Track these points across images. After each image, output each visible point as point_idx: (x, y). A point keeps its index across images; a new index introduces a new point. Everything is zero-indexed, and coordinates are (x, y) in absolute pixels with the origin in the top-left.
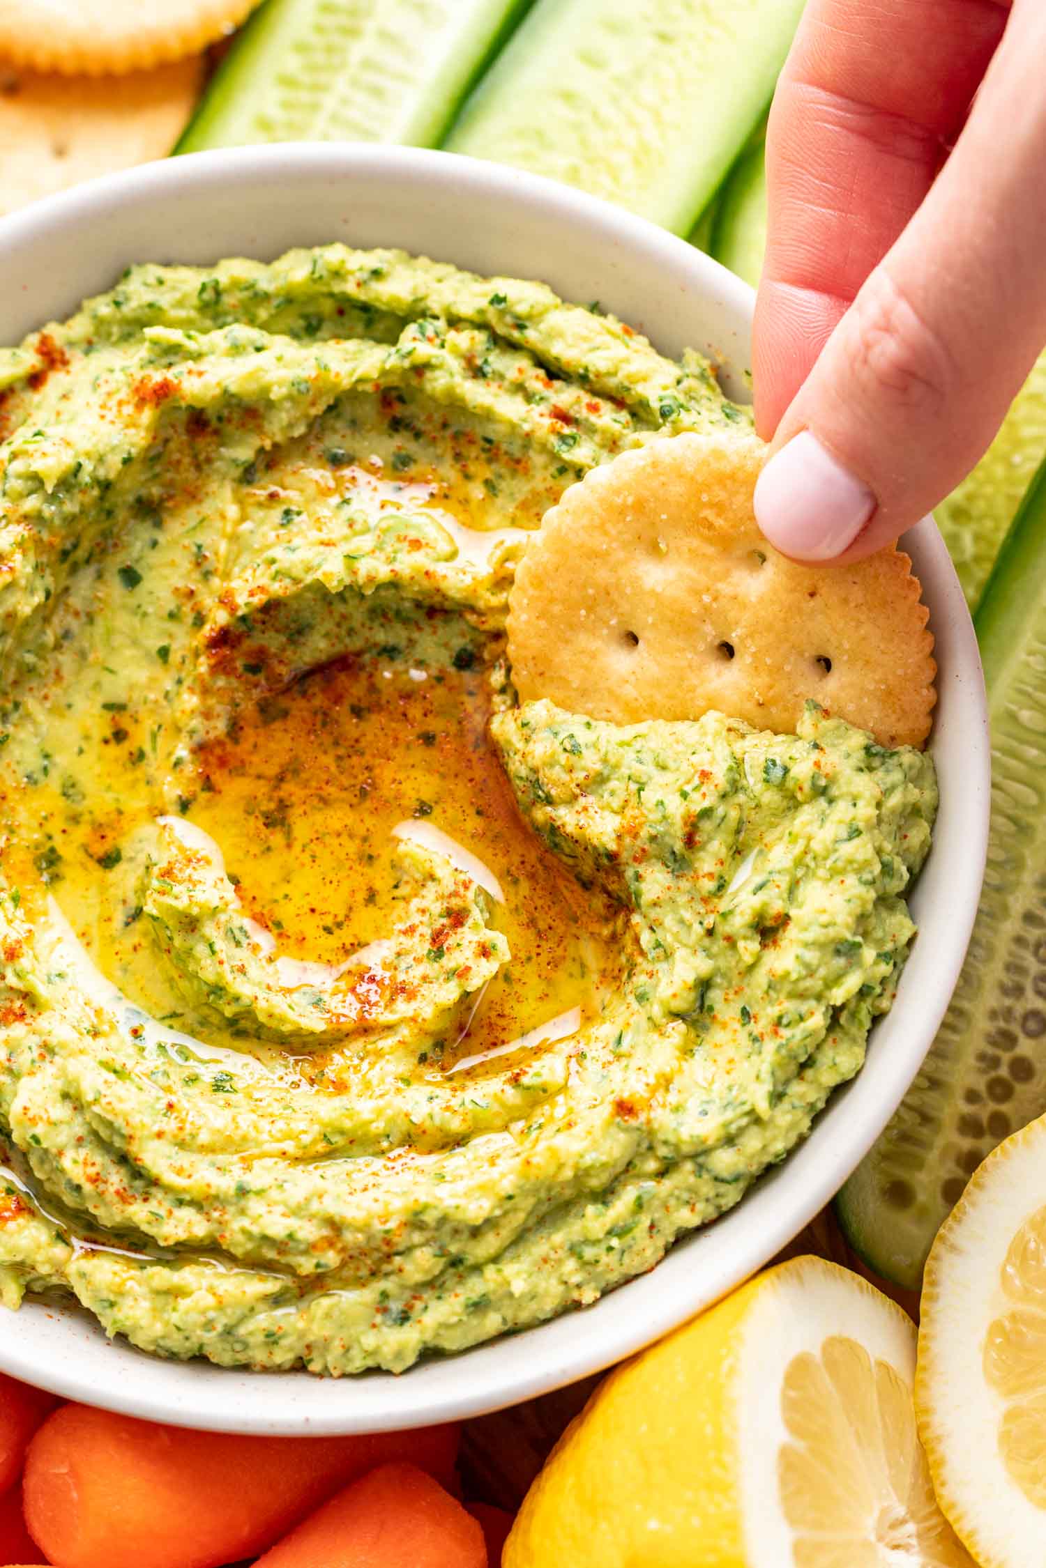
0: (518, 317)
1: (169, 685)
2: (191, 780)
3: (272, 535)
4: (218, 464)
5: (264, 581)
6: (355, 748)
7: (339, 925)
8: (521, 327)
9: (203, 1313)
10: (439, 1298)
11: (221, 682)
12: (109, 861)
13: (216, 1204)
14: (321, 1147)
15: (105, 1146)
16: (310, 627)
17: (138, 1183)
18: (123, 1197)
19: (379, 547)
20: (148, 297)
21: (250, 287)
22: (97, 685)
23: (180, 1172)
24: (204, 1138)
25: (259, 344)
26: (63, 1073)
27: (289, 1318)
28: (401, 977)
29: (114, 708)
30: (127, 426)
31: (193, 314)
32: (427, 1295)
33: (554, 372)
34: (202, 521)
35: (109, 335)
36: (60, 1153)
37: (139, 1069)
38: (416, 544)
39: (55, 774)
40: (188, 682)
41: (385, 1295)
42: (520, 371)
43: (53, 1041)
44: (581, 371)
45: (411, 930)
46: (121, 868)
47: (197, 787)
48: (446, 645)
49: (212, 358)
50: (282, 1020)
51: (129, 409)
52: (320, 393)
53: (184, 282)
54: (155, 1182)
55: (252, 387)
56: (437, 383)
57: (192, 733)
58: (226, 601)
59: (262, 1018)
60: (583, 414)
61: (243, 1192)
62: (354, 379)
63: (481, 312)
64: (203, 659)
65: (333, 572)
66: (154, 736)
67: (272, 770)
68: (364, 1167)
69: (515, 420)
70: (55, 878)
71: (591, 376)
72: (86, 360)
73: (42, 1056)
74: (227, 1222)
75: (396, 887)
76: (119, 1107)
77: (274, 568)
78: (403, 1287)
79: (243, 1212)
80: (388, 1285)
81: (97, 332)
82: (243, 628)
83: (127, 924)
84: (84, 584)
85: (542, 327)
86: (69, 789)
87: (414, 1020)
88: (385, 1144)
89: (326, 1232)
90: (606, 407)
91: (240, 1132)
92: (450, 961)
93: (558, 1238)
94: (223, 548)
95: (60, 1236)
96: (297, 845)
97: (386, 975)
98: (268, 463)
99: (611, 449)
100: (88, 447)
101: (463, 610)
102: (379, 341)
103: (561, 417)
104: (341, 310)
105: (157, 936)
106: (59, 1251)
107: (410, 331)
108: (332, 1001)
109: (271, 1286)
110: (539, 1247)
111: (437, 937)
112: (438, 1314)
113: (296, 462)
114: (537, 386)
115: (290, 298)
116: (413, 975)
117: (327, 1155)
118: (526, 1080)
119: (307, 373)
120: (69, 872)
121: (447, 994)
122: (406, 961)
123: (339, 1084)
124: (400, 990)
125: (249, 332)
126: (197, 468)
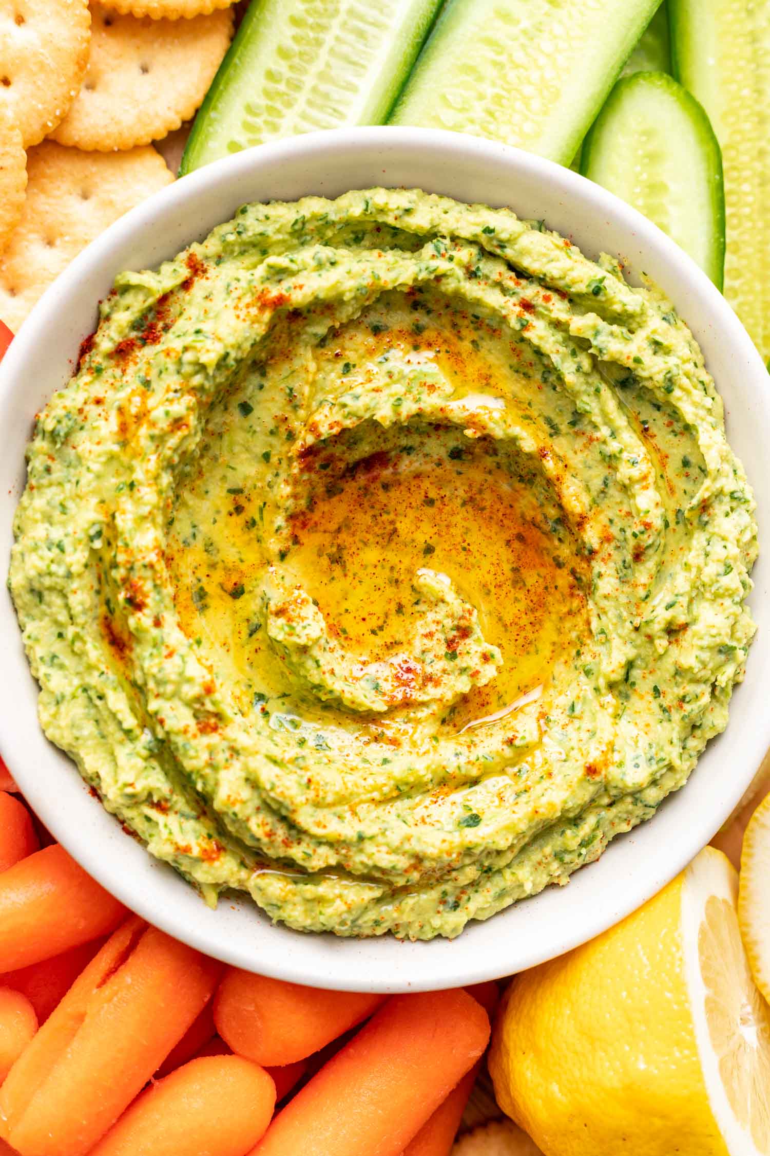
0: (500, 241)
1: (269, 477)
2: (287, 539)
3: (339, 382)
4: (304, 337)
5: (338, 417)
6: (384, 509)
7: (381, 628)
8: (502, 247)
9: (340, 915)
10: (476, 891)
11: (305, 476)
12: (237, 592)
13: (344, 845)
14: (395, 794)
15: (274, 813)
16: (361, 439)
17: (294, 832)
18: (287, 843)
19: (409, 391)
20: (259, 228)
21: (324, 218)
22: (224, 478)
23: (318, 824)
24: (330, 799)
25: (333, 261)
26: (246, 767)
27: (389, 912)
28: (429, 670)
29: (236, 492)
30: (253, 323)
31: (287, 237)
32: (470, 891)
33: (521, 274)
34: (293, 372)
35: (232, 252)
36: (248, 819)
37: (287, 756)
38: (432, 388)
39: (199, 537)
40: (283, 476)
41: (445, 893)
42: (500, 274)
43: (238, 746)
44: (542, 276)
45: (430, 635)
46: (246, 596)
47: (290, 543)
48: (445, 445)
49: (305, 273)
50: (360, 705)
51: (254, 311)
52: (373, 292)
53: (280, 217)
54: (305, 832)
55: (332, 294)
56: (449, 286)
57: (286, 509)
58: (313, 429)
59: (346, 703)
60: (539, 302)
61: (361, 838)
62: (396, 284)
63: (476, 235)
64: (295, 464)
65: (385, 414)
66: (261, 510)
67: (333, 526)
68: (422, 805)
69: (497, 307)
70: (204, 607)
71: (548, 279)
72: (218, 269)
73: (232, 756)
74: (351, 857)
75: (417, 603)
76: (287, 793)
77: (346, 410)
78: (456, 888)
79: (361, 851)
80: (448, 887)
81: (225, 251)
82: (322, 445)
83: (251, 635)
84: (218, 418)
85: (516, 247)
86: (209, 547)
87: (441, 700)
88: (430, 786)
89: (412, 861)
90: (555, 297)
91: (349, 791)
92: (461, 662)
93: (548, 850)
94: (307, 390)
95: (243, 864)
96: (350, 574)
97: (418, 667)
98: (335, 333)
99: (557, 325)
100: (231, 340)
101: (460, 428)
102: (403, 249)
103: (527, 306)
104: (379, 228)
105: (273, 645)
106: (243, 874)
107: (429, 249)
108: (386, 687)
109: (378, 893)
110: (536, 856)
111: (450, 643)
112: (477, 903)
113: (352, 332)
114: (510, 284)
115: (347, 223)
116: (436, 668)
117: (398, 797)
118: (517, 742)
119: (366, 281)
120: (213, 602)
121: (463, 685)
122: (429, 657)
123: (394, 742)
124: (429, 679)
125: (326, 252)
126: (291, 340)
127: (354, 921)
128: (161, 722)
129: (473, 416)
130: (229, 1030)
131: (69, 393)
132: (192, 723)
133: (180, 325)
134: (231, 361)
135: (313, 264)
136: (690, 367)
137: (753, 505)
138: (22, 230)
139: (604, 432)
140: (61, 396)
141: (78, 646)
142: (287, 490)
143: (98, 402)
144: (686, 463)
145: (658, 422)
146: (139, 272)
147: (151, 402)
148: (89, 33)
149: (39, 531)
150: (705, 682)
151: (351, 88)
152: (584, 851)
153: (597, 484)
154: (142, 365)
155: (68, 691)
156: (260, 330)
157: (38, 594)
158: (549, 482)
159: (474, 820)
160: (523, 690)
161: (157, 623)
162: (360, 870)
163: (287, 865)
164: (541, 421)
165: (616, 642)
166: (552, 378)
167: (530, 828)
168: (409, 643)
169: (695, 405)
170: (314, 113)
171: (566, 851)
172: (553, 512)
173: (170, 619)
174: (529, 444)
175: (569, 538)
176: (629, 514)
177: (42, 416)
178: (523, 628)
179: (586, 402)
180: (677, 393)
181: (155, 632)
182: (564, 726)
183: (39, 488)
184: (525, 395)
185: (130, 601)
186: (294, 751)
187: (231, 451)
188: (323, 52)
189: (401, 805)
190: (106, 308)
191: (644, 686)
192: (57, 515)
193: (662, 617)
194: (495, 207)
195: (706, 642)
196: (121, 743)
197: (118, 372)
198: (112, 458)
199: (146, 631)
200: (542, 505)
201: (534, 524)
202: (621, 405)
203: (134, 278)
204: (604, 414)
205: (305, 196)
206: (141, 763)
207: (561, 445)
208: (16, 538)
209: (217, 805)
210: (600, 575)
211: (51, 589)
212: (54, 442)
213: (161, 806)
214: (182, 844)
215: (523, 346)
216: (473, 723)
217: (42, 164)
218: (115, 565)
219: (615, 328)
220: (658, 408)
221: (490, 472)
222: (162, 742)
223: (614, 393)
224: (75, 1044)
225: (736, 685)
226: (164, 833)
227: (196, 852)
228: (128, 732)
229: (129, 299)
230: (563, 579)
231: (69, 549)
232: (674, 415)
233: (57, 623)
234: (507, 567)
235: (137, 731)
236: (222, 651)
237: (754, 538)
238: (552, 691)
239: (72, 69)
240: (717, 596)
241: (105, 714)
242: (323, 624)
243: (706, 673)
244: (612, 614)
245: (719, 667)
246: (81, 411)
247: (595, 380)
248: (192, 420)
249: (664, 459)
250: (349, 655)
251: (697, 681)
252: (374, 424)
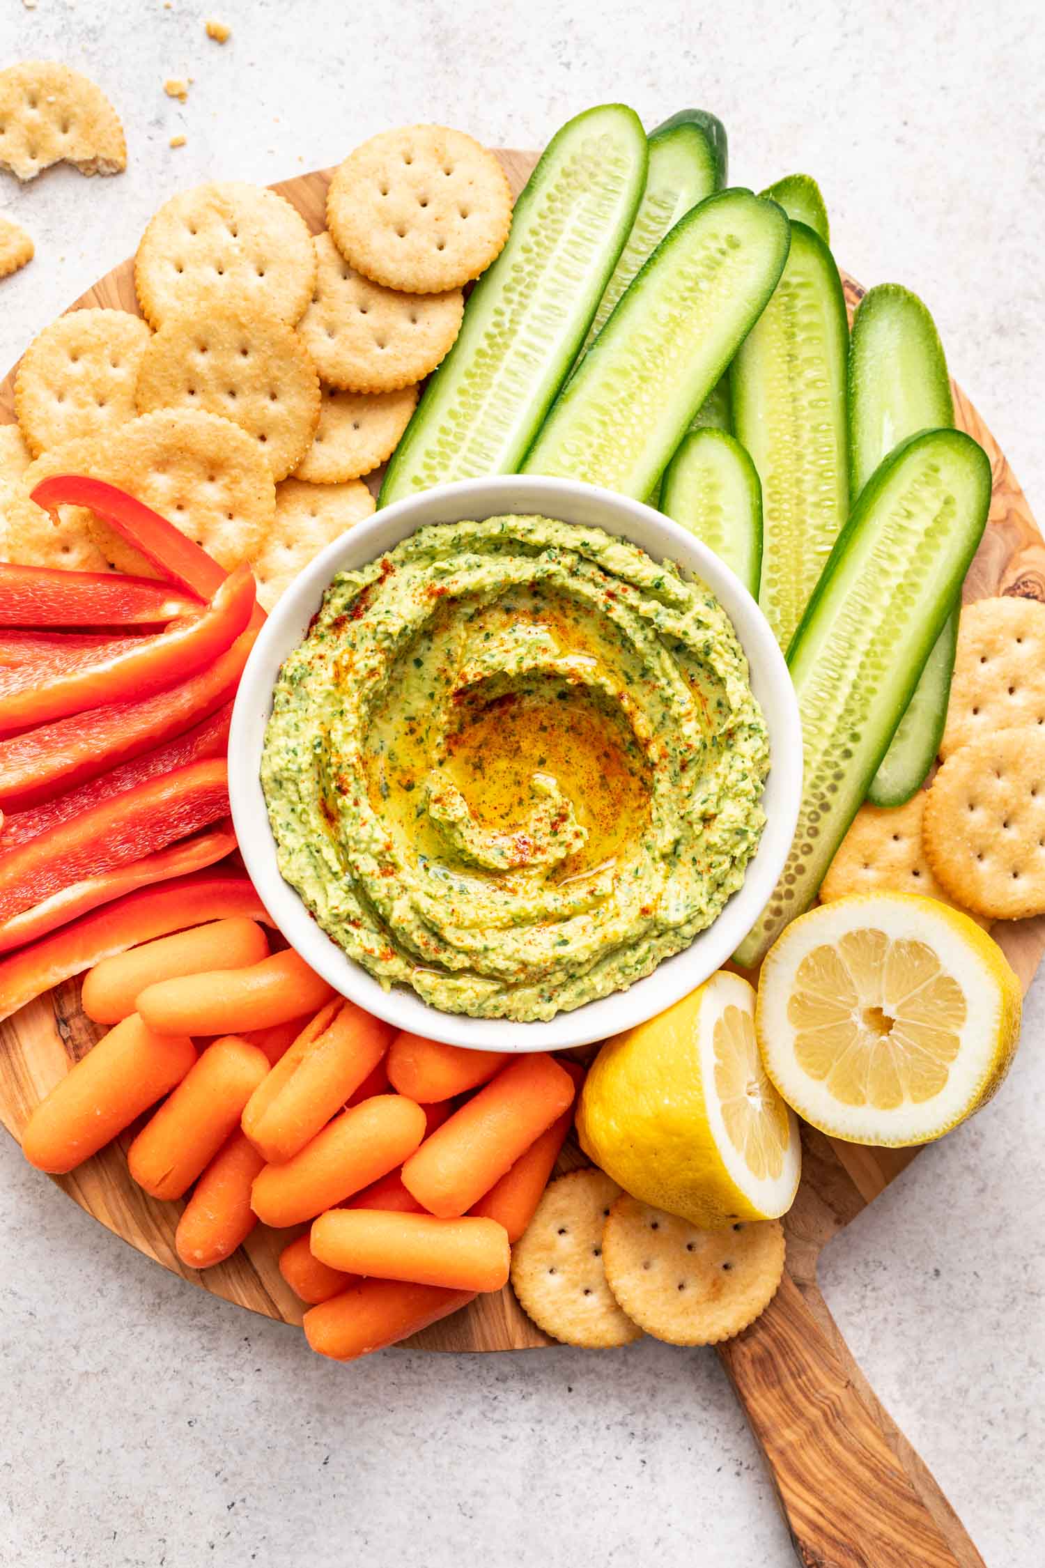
0: (593, 551)
1: (433, 710)
2: (444, 752)
3: (482, 645)
4: (459, 615)
5: (480, 670)
6: (512, 733)
7: (507, 814)
8: (594, 555)
9: (471, 999)
10: (565, 990)
11: (458, 709)
12: (409, 787)
13: (475, 954)
14: (511, 924)
15: (429, 930)
16: (496, 685)
17: (442, 943)
18: (437, 951)
19: (529, 652)
20: (430, 543)
21: (474, 535)
22: (403, 709)
23: (458, 939)
24: (467, 923)
25: (479, 564)
26: (411, 898)
27: (504, 1000)
28: (538, 843)
29: (411, 719)
30: (424, 606)
31: (448, 549)
32: (560, 990)
33: (607, 573)
34: (451, 638)
35: (412, 558)
36: (412, 933)
37: (440, 895)
38: (545, 650)
39: (385, 749)
40: (442, 709)
41: (542, 990)
42: (593, 573)
43: (406, 885)
44: (622, 575)
45: (540, 820)
46: (415, 790)
47: (447, 754)
48: (554, 690)
49: (459, 573)
50: (490, 864)
51: (425, 598)
52: (506, 585)
53: (444, 535)
54: (450, 944)
55: (478, 586)
56: (557, 581)
57: (444, 732)
58: (463, 677)
59: (481, 862)
60: (619, 592)
61: (486, 949)
62: (521, 580)
63: (576, 547)
64: (451, 701)
65: (511, 668)
66: (427, 732)
67: (476, 743)
68: (529, 932)
69: (591, 596)
70: (388, 796)
71: (626, 577)
72: (402, 570)
73: (402, 891)
74: (479, 961)
75: (532, 798)
76: (437, 916)
77: (486, 665)
78: (550, 986)
79: (486, 958)
80: (544, 986)
81: (407, 557)
82: (470, 688)
83: (418, 816)
84: (400, 669)
85: (605, 555)
86: (392, 756)
87: (546, 863)
88: (536, 920)
89: (520, 966)
90: (630, 589)
91: (480, 920)
92: (561, 838)
93: (614, 965)
94: (460, 651)
95: (408, 964)
96: (487, 777)
97: (531, 841)
98: (479, 613)
99: (632, 608)
100: (409, 618)
101: (564, 677)
102: (527, 556)
103: (611, 595)
104: (512, 542)
105: (433, 823)
106: (408, 970)
107: (544, 556)
108: (509, 853)
109: (496, 987)
110: (606, 969)
111: (554, 825)
112: (565, 998)
113: (491, 612)
114: (600, 580)
115: (490, 539)
116: (543, 842)
117: (513, 927)
118: (597, 893)
119: (501, 578)
120: (393, 793)
121: (561, 853)
122: (539, 834)
123: (513, 891)
124: (538, 849)
125: (474, 558)
126: (450, 617)
127: (480, 1005)
128: (357, 868)
129: (572, 669)
130: (395, 1077)
131: (303, 651)
132: (377, 868)
133: (376, 607)
134: (408, 631)
135: (465, 566)
136: (723, 638)
137: (765, 734)
138: (270, 538)
139: (663, 682)
140: (297, 653)
141: (304, 817)
142: (444, 718)
143: (321, 657)
144: (720, 704)
145: (700, 676)
146: (350, 572)
147: (356, 657)
148: (319, 405)
149: (281, 742)
150: (727, 854)
151: (498, 440)
152: (639, 967)
153: (658, 718)
154: (350, 634)
155: (297, 847)
156: (429, 610)
157: (279, 783)
158: (625, 715)
159: (565, 942)
160: (605, 860)
161: (356, 803)
162: (484, 971)
163: (438, 966)
164: (620, 674)
165: (668, 827)
166: (628, 645)
167: (602, 948)
168: (526, 824)
169: (727, 664)
170: (473, 457)
171: (627, 966)
172: (628, 737)
173: (364, 801)
174: (611, 690)
175: (640, 755)
176: (678, 738)
177: (285, 666)
178: (606, 817)
179: (651, 661)
180: (713, 655)
181: (354, 809)
182: (630, 884)
183: (282, 713)
184: (610, 656)
185: (339, 788)
186: (444, 891)
187: (408, 690)
188: (480, 416)
189: (516, 932)
190: (328, 595)
191: (686, 857)
192: (292, 731)
193: (696, 808)
194: (591, 527)
195: (728, 826)
196: (330, 881)
197: (334, 638)
198: (329, 694)
199: (349, 808)
200: (621, 733)
201: (615, 745)
202: (675, 664)
203: (347, 576)
204: (663, 670)
205: (462, 520)
206: (343, 895)
207: (635, 691)
208: (265, 746)
209: (392, 923)
210: (658, 781)
211: (288, 779)
212: (292, 683)
213: (355, 923)
214: (369, 947)
215: (608, 622)
216: (569, 880)
217: (285, 493)
218: (329, 765)
219: (671, 611)
220: (701, 666)
221: (586, 709)
222: (357, 881)
223: (670, 655)
224: (296, 1075)
225: (751, 859)
226: (357, 941)
227: (377, 953)
228: (335, 874)
229: (343, 590)
230: (635, 784)
231: (300, 753)
232: (712, 671)
233: (291, 802)
234: (596, 775)
235: (341, 874)
236: (399, 826)
237: (766, 756)
238: (623, 860)
239: (309, 429)
240: (736, 795)
241: (321, 862)
242: (466, 809)
243: (727, 848)
244: (666, 807)
245: (736, 845)
246: (310, 663)
247: (657, 646)
248: (382, 670)
249: (705, 701)
250: (484, 832)
251: (720, 853)
252: (504, 675)
